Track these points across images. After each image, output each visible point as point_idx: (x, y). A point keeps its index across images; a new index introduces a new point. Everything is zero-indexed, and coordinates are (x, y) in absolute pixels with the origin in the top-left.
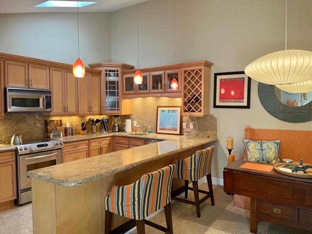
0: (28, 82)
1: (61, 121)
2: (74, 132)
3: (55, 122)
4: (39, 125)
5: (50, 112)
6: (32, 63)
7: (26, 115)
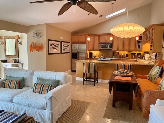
0: (106, 40)
1: (119, 53)
2: (124, 57)
3: (117, 53)
4: (111, 53)
5: (112, 49)
6: (107, 35)
7: (108, 50)
